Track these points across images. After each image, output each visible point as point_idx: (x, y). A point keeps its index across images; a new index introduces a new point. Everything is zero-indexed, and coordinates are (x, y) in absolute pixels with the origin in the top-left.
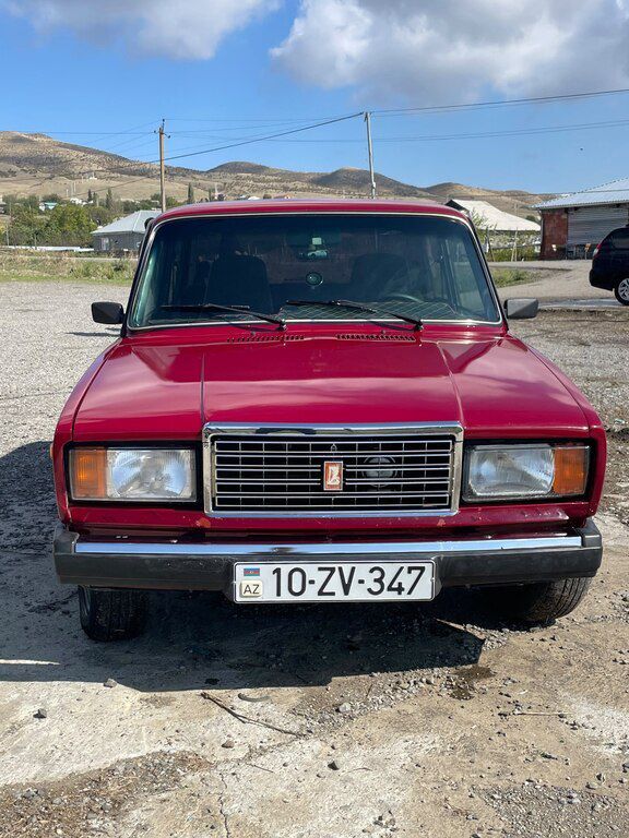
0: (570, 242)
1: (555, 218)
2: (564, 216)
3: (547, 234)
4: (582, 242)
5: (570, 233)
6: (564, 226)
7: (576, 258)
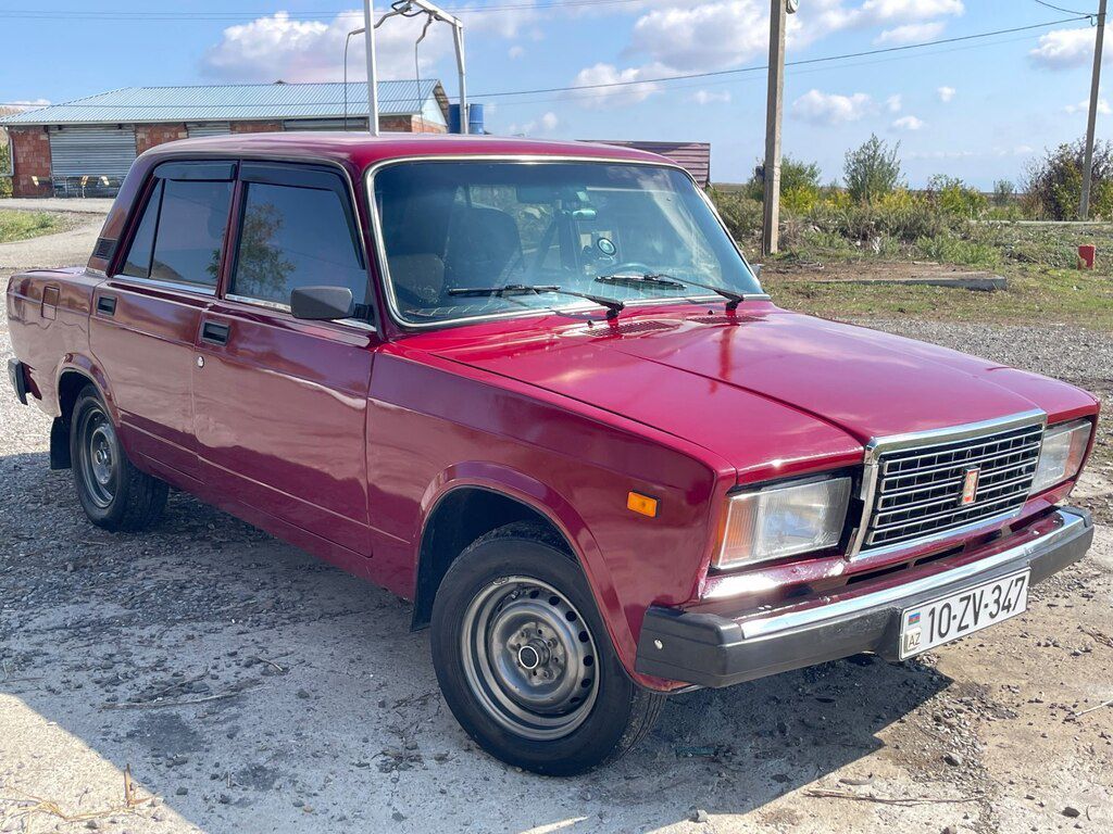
0: (56, 173)
1: (29, 138)
2: (43, 137)
3: (21, 160)
4: (76, 173)
5: (55, 160)
6: (45, 151)
7: (69, 196)
